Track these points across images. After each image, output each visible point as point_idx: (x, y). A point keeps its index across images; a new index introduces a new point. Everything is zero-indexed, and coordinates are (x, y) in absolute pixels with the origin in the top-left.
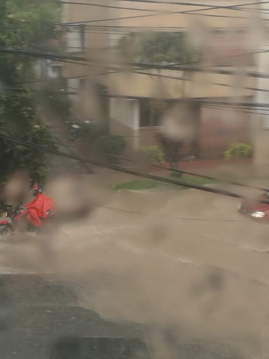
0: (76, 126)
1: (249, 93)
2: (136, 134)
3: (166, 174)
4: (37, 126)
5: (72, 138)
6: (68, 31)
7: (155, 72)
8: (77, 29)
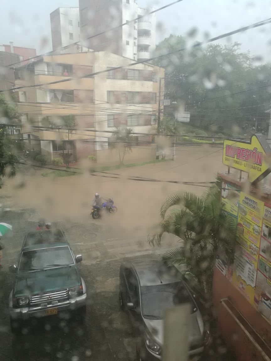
0: (27, 152)
1: (93, 137)
2: (52, 154)
3: (65, 169)
4: (10, 153)
5: (26, 157)
6: (21, 115)
7: (57, 130)
8: (24, 115)
